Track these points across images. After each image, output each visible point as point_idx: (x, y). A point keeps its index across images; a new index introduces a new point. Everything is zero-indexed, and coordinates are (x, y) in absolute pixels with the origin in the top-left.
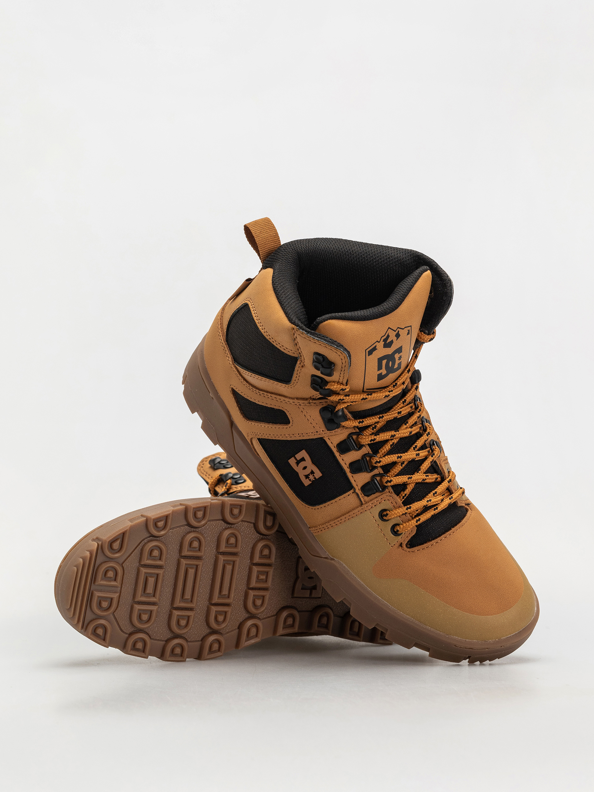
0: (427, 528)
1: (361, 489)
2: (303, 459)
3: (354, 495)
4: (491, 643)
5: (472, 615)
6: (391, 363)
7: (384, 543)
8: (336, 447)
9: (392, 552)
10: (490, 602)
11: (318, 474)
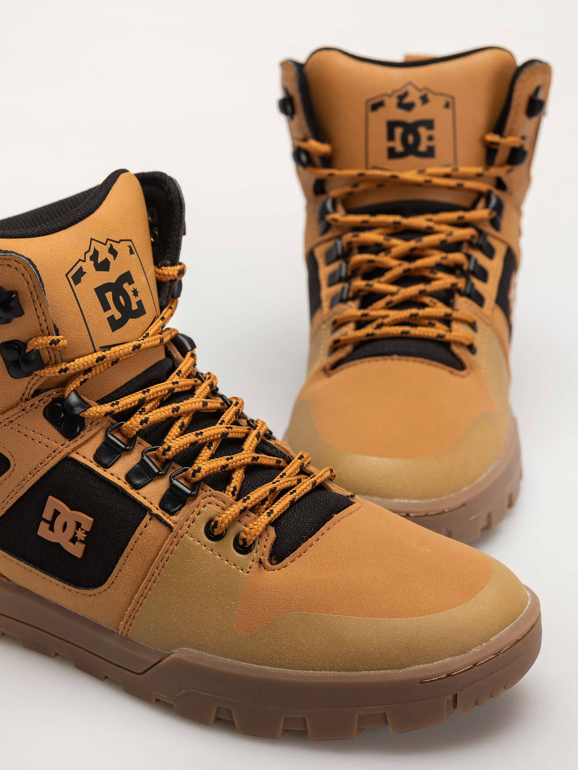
0: (291, 523)
1: (160, 507)
2: (56, 513)
3: (155, 522)
4: (476, 652)
5: (422, 617)
6: (121, 298)
7: (233, 574)
8: (94, 461)
9: (252, 581)
10: (444, 590)
11: (87, 521)
